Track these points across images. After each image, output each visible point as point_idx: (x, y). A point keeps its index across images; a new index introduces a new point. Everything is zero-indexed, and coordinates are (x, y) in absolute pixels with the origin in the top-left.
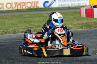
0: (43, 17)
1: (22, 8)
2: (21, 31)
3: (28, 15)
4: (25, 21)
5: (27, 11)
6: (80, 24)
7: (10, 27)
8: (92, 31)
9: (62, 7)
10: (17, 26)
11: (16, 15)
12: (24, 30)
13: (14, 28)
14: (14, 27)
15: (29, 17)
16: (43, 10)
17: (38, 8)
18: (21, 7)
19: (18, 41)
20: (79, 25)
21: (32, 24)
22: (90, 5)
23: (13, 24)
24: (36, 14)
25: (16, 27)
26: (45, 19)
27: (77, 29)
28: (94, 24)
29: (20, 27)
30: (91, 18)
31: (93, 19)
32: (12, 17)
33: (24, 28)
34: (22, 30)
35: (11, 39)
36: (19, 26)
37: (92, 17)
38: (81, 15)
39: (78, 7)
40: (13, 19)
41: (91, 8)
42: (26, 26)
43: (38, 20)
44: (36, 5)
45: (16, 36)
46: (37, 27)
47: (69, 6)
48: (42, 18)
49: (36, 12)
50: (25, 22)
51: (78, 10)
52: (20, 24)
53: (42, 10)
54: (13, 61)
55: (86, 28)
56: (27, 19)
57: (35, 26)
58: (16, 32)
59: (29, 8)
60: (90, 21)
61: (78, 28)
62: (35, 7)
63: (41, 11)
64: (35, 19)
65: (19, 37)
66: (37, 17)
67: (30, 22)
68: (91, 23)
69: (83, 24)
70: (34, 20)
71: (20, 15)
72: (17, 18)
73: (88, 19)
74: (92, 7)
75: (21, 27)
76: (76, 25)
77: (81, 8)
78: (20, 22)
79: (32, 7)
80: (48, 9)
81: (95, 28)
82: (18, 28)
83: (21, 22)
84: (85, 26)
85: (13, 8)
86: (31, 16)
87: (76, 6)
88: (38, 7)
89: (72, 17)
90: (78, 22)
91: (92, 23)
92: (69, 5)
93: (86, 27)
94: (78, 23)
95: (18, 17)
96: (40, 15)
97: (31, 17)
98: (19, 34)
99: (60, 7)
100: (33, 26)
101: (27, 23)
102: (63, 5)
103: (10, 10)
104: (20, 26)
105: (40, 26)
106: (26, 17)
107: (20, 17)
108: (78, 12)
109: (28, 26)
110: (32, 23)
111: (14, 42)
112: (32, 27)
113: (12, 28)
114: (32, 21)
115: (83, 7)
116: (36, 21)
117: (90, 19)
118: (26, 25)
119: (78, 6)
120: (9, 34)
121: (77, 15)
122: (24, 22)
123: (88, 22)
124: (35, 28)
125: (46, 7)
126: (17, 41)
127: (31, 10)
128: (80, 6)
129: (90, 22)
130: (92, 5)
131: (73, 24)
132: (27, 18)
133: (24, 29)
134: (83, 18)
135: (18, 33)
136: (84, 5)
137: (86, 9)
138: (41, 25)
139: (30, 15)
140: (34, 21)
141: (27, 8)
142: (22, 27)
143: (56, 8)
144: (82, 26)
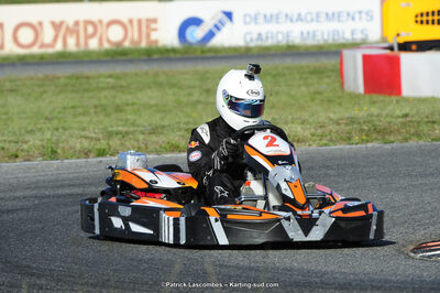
0: (176, 90)
1: (82, 48)
2: (78, 146)
3: (110, 76)
4: (95, 107)
5: (107, 62)
6: (339, 124)
7: (31, 132)
8: (393, 153)
9: (259, 43)
10: (64, 128)
11: (58, 78)
12: (92, 143)
13: (50, 133)
14: (48, 129)
15: (113, 88)
16: (178, 56)
17: (154, 46)
18: (78, 44)
19: (67, 191)
20: (334, 128)
21: (127, 120)
22: (384, 39)
23: (47, 118)
24: (147, 73)
25: (57, 129)
26: (185, 99)
27: (326, 145)
28: (403, 124)
29: (77, 132)
30: (387, 98)
31: (397, 102)
32: (39, 86)
33: (93, 135)
34: (86, 144)
35: (37, 185)
36: (70, 128)
37: (390, 94)
38: (343, 84)
39: (330, 45)
40: (45, 96)
41: (388, 52)
42: (101, 127)
43: (153, 102)
44: (148, 35)
45: (58, 169)
46: (150, 133)
47: (291, 44)
48: (170, 92)
49: (145, 68)
50: (99, 110)
51: (331, 62)
52: (75, 116)
53: (172, 55)
54: (43, 281)
55: (367, 141)
56: (106, 97)
57: (142, 129)
58: (59, 151)
59: (114, 48)
60: (384, 109)
61: (331, 140)
62: (140, 42)
63: (169, 60)
64: (139, 95)
65: (71, 176)
66: (150, 88)
67: (118, 109)
68: (389, 119)
69: (354, 122)
70: (135, 100)
71: (77, 78)
72: (61, 92)
73: (374, 103)
74: (391, 48)
75: (83, 133)
76: (321, 127)
77: (346, 53)
78: (73, 107)
79: (127, 44)
80: (198, 53)
81: (406, 140)
82: (67, 133)
83: (80, 110)
84: (362, 130)
85: (43, 46)
86: (123, 83)
87: (321, 42)
88: (156, 42)
89: (303, 88)
90: (332, 116)
91: (392, 117)
92: (291, 39)
93: (367, 135)
94: (331, 119)
95: (66, 85)
96: (162, 79)
97: (121, 87)
98: (73, 161)
99: (252, 45)
100: (132, 129)
101: (108, 115)
102: (267, 38)
103: (32, 56)
104: (75, 125)
105: (164, 127)
106: (101, 85)
107: (73, 85)
108: (333, 71)
109: (110, 129)
110: (129, 117)
111: (48, 197)
112: (127, 133)
113: (38, 134)
114: (127, 105)
115: (355, 45)
116: (147, 106)
117: (383, 101)
118: (101, 122)
119: (330, 41)
120: (28, 160)
121: (327, 80)
122: (92, 110)
123: (376, 113)
124: (141, 137)
125: (190, 44)
126: (60, 192)
127: (124, 58)
128: (341, 41)
129: (384, 113)
130: (393, 41)
131: (311, 120)
132: (105, 93)
133: (92, 139)
134: (354, 97)
135: (67, 158)
136: (358, 37)
137: (366, 58)
138: (166, 123)
139: (118, 77)
140: (135, 107)
141: (106, 46)
142: (84, 129)
143: (236, 49)
144: (349, 133)
